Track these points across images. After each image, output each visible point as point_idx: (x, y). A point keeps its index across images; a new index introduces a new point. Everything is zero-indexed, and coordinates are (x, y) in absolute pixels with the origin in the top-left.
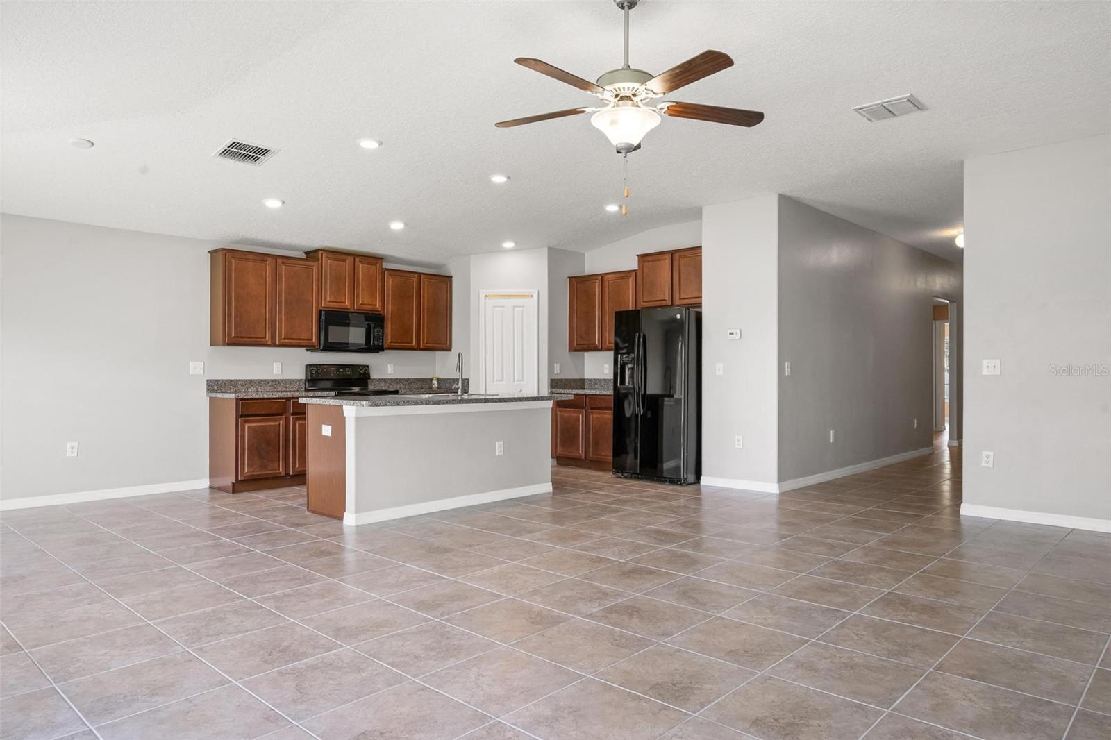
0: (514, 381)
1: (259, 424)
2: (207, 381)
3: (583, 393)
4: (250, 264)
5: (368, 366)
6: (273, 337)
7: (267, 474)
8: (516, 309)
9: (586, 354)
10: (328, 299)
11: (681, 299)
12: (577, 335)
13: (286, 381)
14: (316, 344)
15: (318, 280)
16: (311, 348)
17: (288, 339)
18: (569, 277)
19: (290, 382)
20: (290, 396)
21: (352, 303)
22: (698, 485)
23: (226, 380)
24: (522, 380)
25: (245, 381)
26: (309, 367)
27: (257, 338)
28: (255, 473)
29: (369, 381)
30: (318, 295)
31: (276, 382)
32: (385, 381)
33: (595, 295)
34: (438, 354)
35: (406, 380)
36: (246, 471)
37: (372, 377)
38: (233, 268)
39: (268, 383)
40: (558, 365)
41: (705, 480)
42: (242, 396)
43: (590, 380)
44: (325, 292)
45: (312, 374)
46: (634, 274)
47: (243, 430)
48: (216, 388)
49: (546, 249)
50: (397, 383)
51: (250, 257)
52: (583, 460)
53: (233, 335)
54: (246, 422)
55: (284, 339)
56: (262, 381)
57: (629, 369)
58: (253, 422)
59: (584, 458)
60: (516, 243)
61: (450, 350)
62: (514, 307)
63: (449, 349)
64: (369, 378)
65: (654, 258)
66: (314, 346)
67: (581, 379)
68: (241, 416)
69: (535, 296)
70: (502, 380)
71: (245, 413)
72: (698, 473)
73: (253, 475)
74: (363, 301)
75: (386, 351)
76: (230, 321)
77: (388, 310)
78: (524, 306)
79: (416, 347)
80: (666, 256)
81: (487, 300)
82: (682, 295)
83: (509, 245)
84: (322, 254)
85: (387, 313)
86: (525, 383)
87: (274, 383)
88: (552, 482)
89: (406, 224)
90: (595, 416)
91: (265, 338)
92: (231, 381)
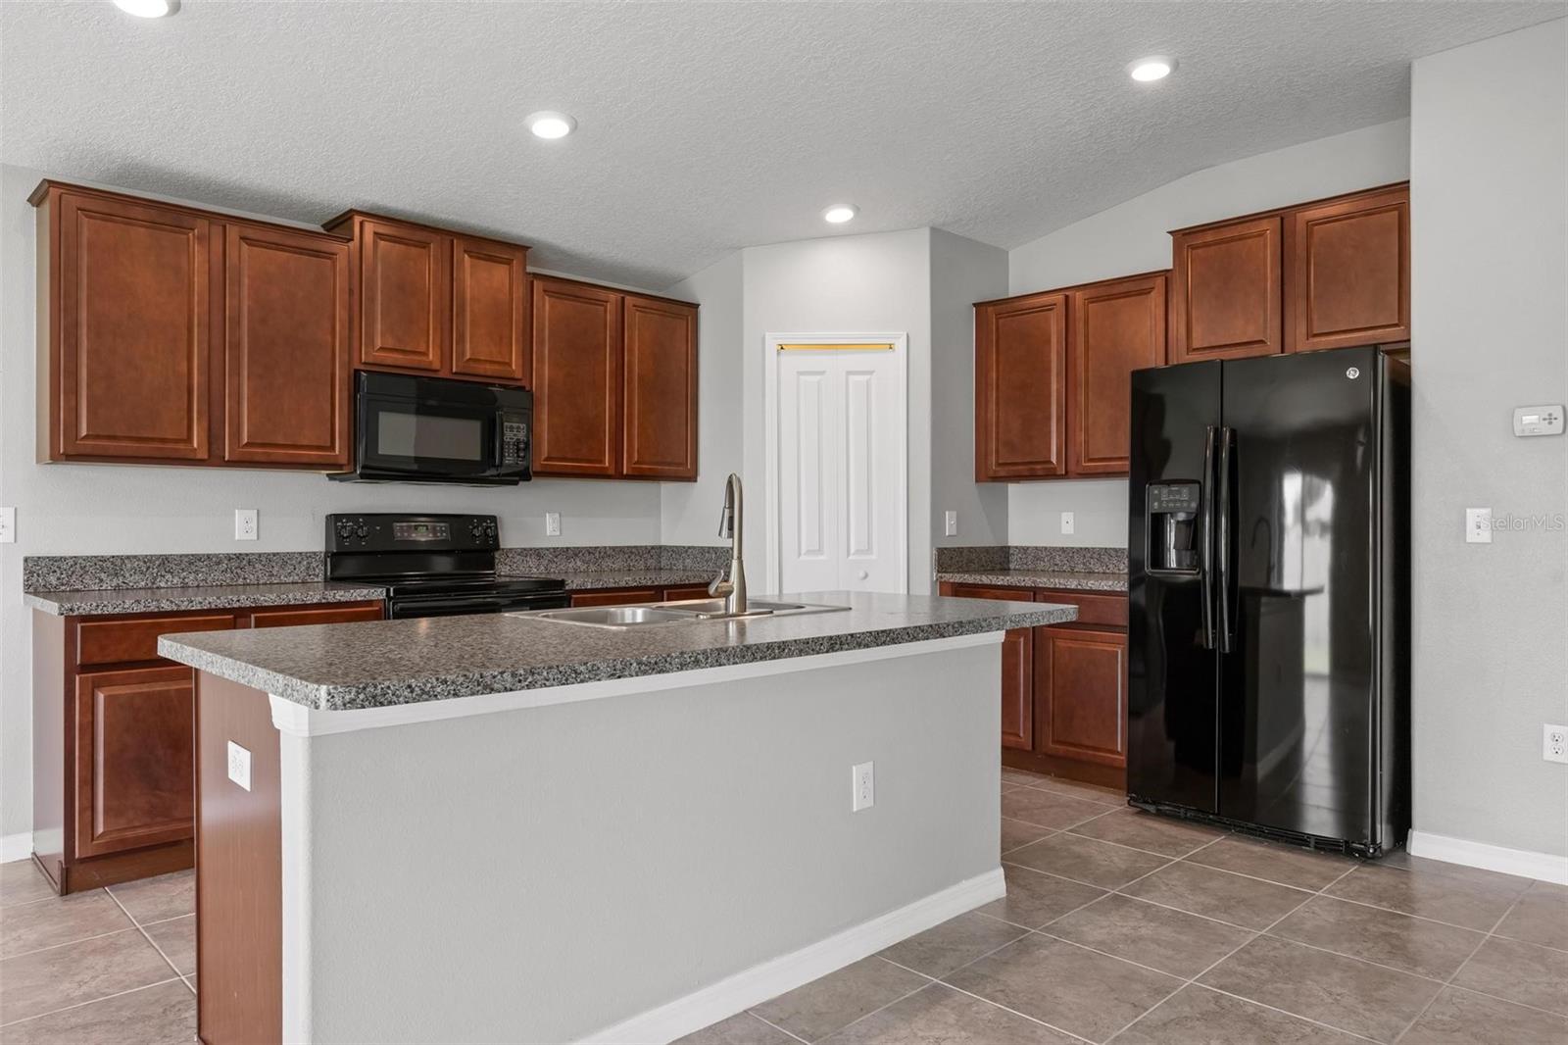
0: (848, 555)
1: (145, 688)
2: (26, 560)
3: (1029, 584)
4: (140, 233)
5: (493, 519)
6: (213, 438)
7: (174, 831)
8: (852, 378)
9: (1014, 489)
10: (379, 344)
11: (1310, 335)
12: (997, 439)
13: (270, 558)
14: (344, 460)
15: (351, 291)
16: (338, 471)
17: (263, 445)
18: (975, 305)
19: (284, 559)
20: (248, 604)
21: (446, 355)
22: (1400, 854)
23: (86, 559)
24: (869, 550)
25: (148, 560)
26: (335, 520)
27: (163, 440)
28: (129, 834)
29: (497, 555)
30: (350, 329)
31: (240, 561)
32: (538, 553)
33: (1049, 342)
34: (667, 488)
35: (591, 551)
36: (100, 829)
37: (502, 547)
38: (85, 241)
39: (218, 563)
40: (954, 513)
41: (1421, 844)
42: (85, 607)
43: (1025, 550)
44: (371, 325)
45: (340, 538)
46: (1160, 281)
47: (90, 708)
48: (53, 579)
49: (926, 234)
50: (568, 558)
51: (138, 212)
52: (1028, 751)
53: (84, 432)
54: (97, 685)
55: (248, 445)
56: (198, 558)
57: (1178, 522)
58: (125, 682)
59: (1030, 748)
60: (857, 209)
61: (696, 481)
62: (849, 373)
63: (691, 477)
64: (497, 547)
65: (1228, 233)
66: (340, 466)
67: (1002, 547)
68: (85, 668)
69: (901, 345)
70: (820, 551)
71: (97, 660)
72: (1402, 821)
73: (122, 841)
74: (472, 353)
75: (534, 480)
76: (74, 392)
77: (543, 376)
78: (871, 373)
79: (612, 472)
80: (1265, 225)
81: (785, 358)
82: (1315, 323)
83: (839, 215)
84: (361, 224)
85: (540, 386)
86: (874, 557)
87: (234, 564)
88: (1003, 865)
89: (575, 128)
90: (1060, 643)
91: (189, 439)
92: (103, 559)
